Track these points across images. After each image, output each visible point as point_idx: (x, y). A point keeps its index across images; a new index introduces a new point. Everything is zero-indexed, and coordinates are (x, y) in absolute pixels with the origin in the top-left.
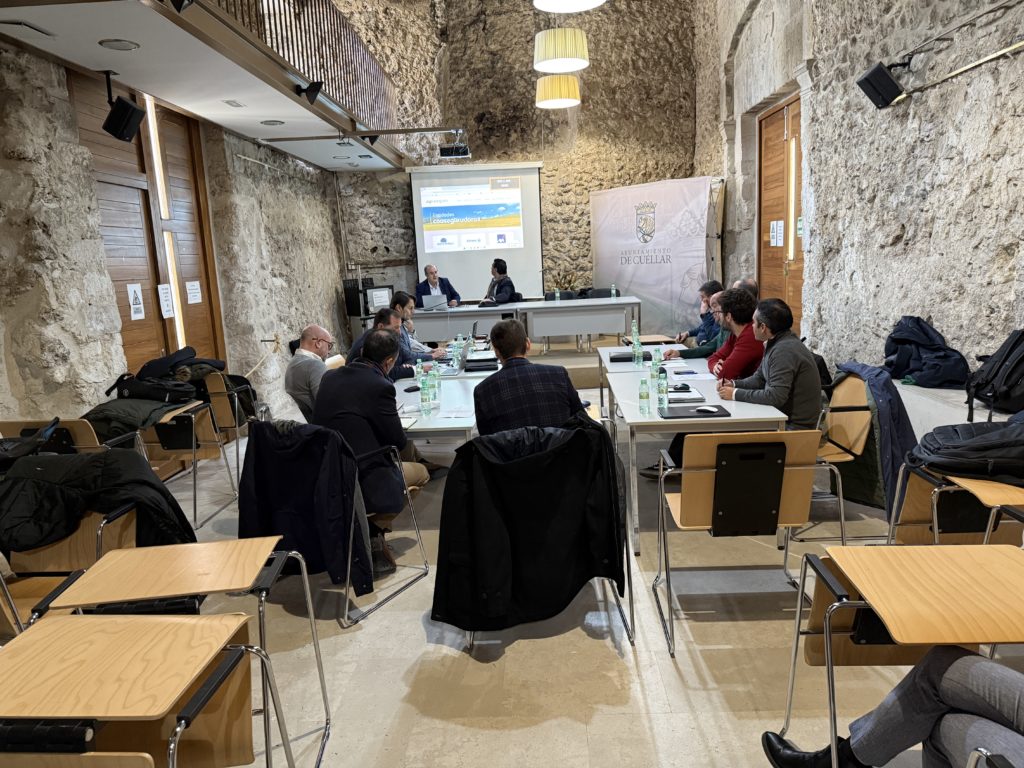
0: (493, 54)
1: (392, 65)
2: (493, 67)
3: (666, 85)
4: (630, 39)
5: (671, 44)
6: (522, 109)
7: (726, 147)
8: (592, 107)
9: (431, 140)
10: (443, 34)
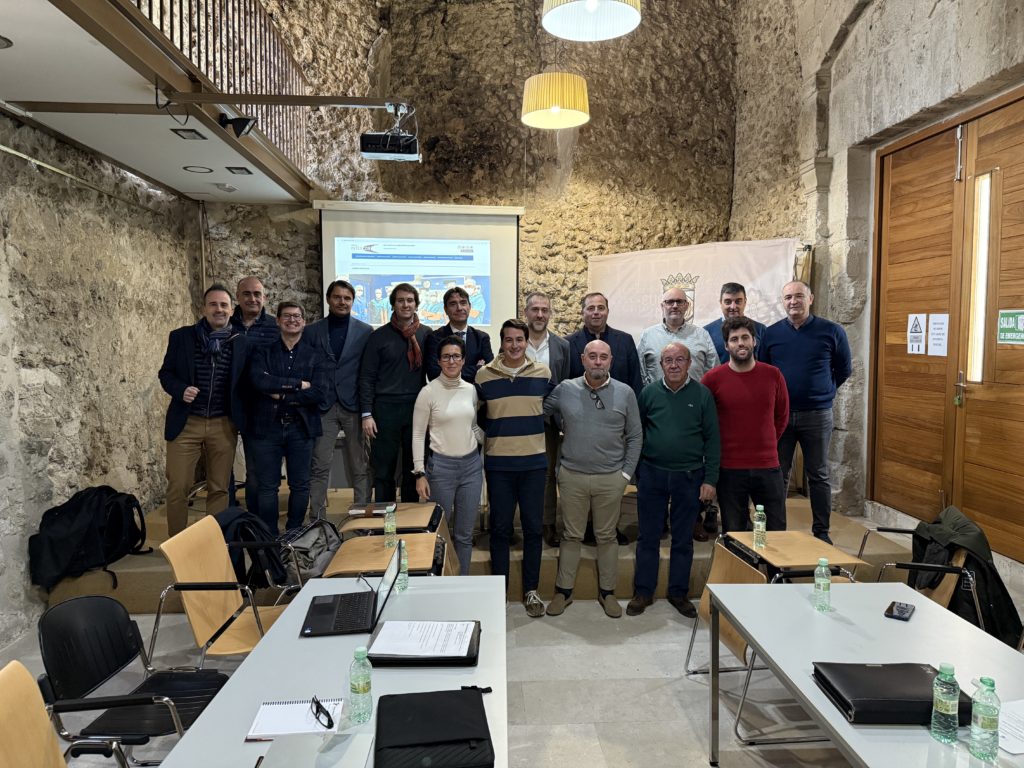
0: (454, 57)
2: (454, 76)
3: (696, 118)
5: (703, 64)
6: (492, 137)
9: (356, 165)
10: (384, 17)
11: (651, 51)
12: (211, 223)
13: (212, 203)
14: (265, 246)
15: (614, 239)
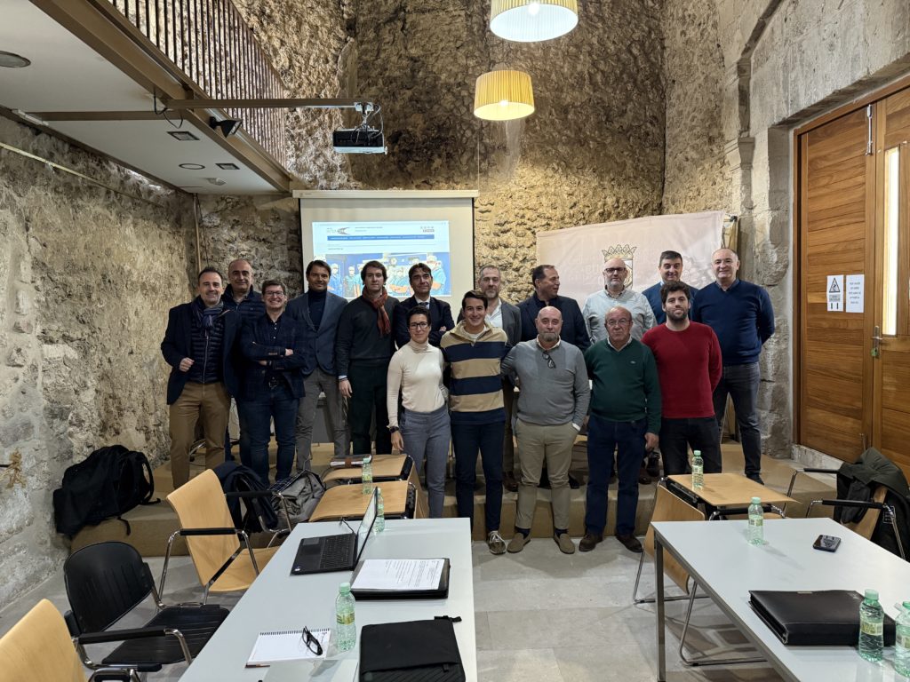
0: (414, 60)
2: (413, 77)
6: (448, 129)
7: (738, 176)
8: (538, 128)
9: (330, 159)
10: (351, 27)
11: (589, 49)
12: (204, 213)
13: (205, 195)
14: (251, 232)
15: (559, 216)
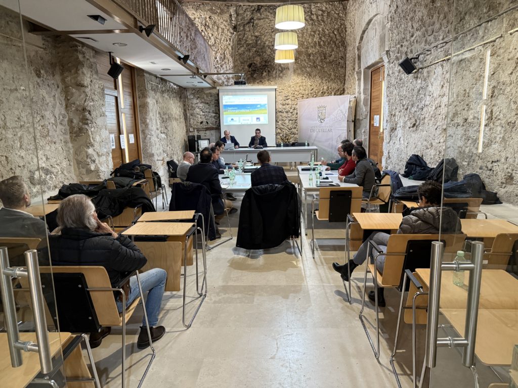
0: (256, 37)
1: (212, 42)
2: (256, 43)
3: (333, 53)
4: (317, 32)
5: (336, 35)
6: (268, 62)
7: (357, 82)
8: (299, 62)
10: (235, 28)
12: (188, 94)
13: (189, 88)
14: (203, 100)
15: (307, 94)
